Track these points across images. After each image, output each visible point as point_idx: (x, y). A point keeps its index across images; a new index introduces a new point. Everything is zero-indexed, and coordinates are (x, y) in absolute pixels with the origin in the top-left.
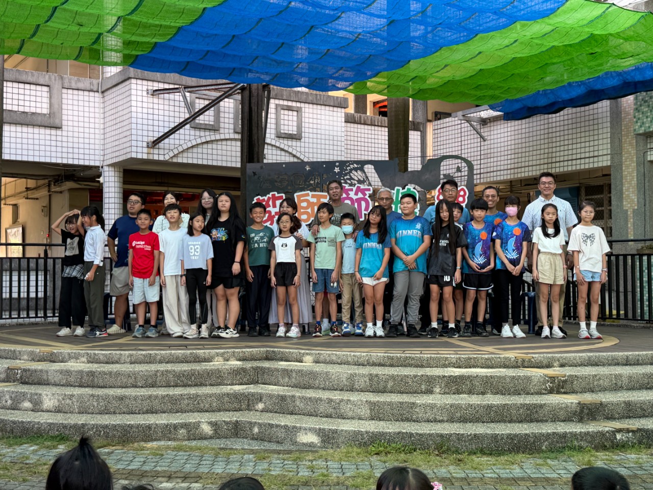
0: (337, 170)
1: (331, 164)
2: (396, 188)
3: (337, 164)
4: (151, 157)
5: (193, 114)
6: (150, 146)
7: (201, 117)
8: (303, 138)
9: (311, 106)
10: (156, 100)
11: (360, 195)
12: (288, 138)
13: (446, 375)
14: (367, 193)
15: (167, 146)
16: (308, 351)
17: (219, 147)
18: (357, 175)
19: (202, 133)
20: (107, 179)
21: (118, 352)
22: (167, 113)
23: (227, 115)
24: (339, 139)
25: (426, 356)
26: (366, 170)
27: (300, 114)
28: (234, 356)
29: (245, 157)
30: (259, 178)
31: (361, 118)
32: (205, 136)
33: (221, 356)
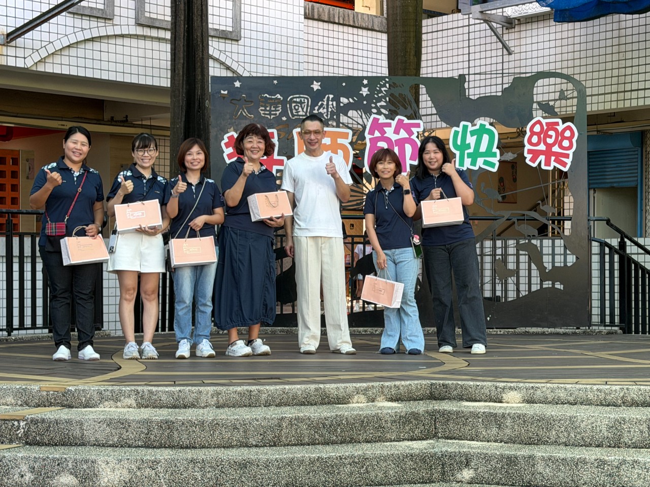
0: (365, 91)
2: (462, 123)
3: (365, 82)
4: (3, 61)
6: (2, 42)
8: (242, 39)
11: (403, 134)
12: (219, 38)
15: (29, 44)
16: (512, 385)
17: (112, 48)
21: (194, 389)
24: (296, 42)
28: (382, 392)
30: (233, 101)
31: (314, 9)
32: (90, 28)
33: (363, 394)
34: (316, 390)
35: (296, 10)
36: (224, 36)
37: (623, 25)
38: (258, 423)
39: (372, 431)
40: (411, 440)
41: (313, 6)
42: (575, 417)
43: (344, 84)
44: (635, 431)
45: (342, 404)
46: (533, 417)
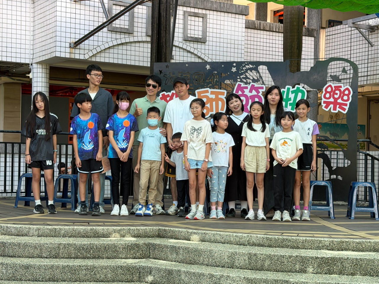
0: (234, 70)
1: (229, 64)
2: (287, 87)
3: (235, 64)
4: (73, 56)
5: (109, 18)
6: (72, 47)
7: (117, 21)
8: (207, 42)
9: (215, 13)
10: (78, 6)
11: (254, 93)
12: (194, 41)
13: (319, 256)
14: (261, 90)
15: (87, 47)
16: (195, 231)
17: (133, 48)
18: (252, 75)
19: (118, 36)
20: (35, 75)
21: (27, 226)
22: (87, 18)
23: (140, 20)
24: (240, 43)
25: (301, 238)
26: (260, 71)
27: (205, 20)
28: (129, 232)
29: (154, 57)
30: (165, 76)
33: (118, 233)
35: (240, 25)
38: (47, 246)
39: (111, 253)
43: (223, 66)
45: (106, 238)
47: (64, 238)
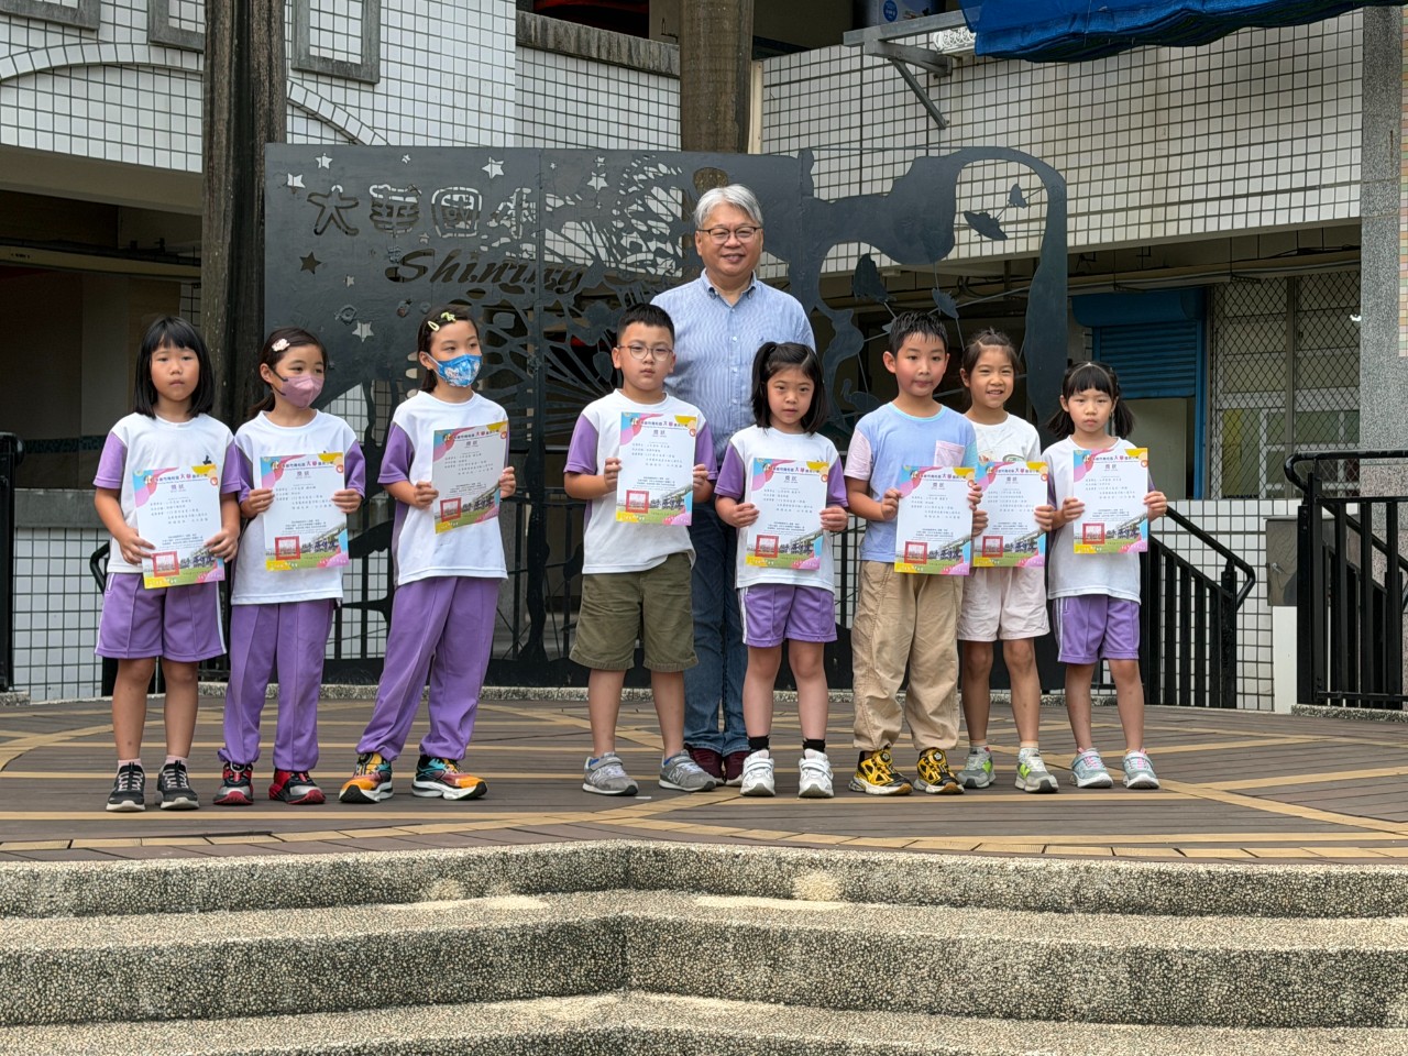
0: (597, 182)
3: (598, 161)
8: (383, 81)
12: (332, 76)
16: (815, 854)
18: (671, 203)
21: (19, 866)
28: (504, 872)
30: (313, 198)
31: (546, 30)
32: (46, 48)
33: (456, 877)
34: (336, 867)
35: (500, 25)
36: (340, 73)
37: (1164, 70)
38: (161, 961)
39: (460, 975)
40: (561, 995)
41: (544, 25)
42: (954, 943)
43: (553, 166)
44: (1097, 981)
45: (402, 902)
46: (855, 940)
47: (210, 915)
